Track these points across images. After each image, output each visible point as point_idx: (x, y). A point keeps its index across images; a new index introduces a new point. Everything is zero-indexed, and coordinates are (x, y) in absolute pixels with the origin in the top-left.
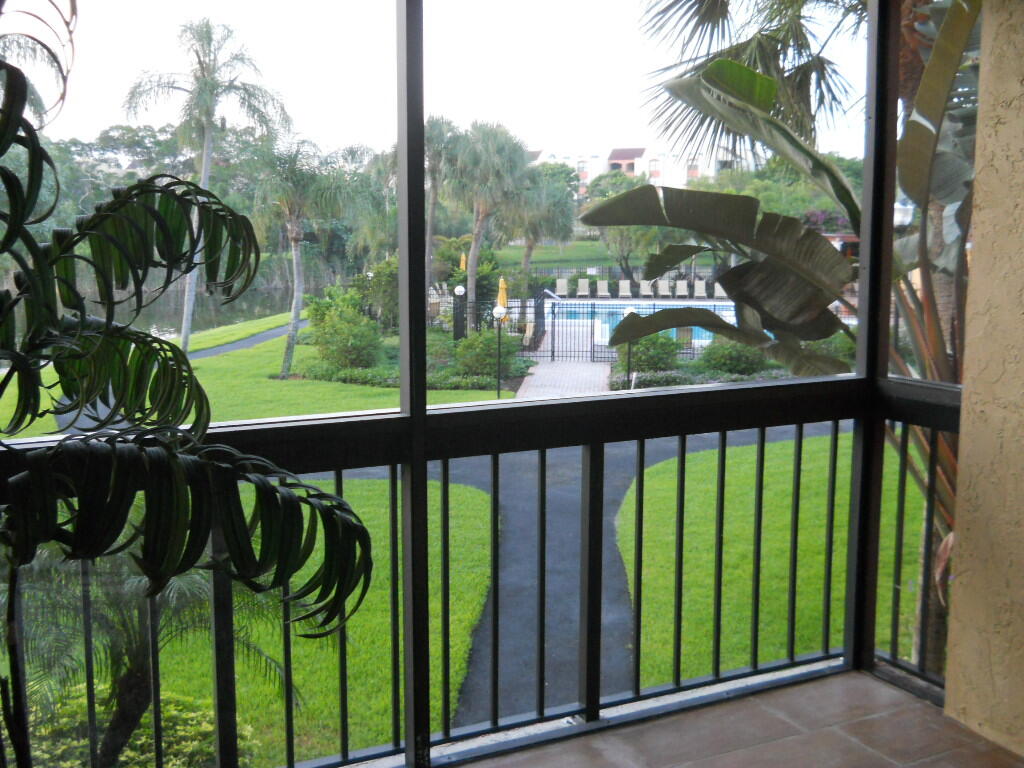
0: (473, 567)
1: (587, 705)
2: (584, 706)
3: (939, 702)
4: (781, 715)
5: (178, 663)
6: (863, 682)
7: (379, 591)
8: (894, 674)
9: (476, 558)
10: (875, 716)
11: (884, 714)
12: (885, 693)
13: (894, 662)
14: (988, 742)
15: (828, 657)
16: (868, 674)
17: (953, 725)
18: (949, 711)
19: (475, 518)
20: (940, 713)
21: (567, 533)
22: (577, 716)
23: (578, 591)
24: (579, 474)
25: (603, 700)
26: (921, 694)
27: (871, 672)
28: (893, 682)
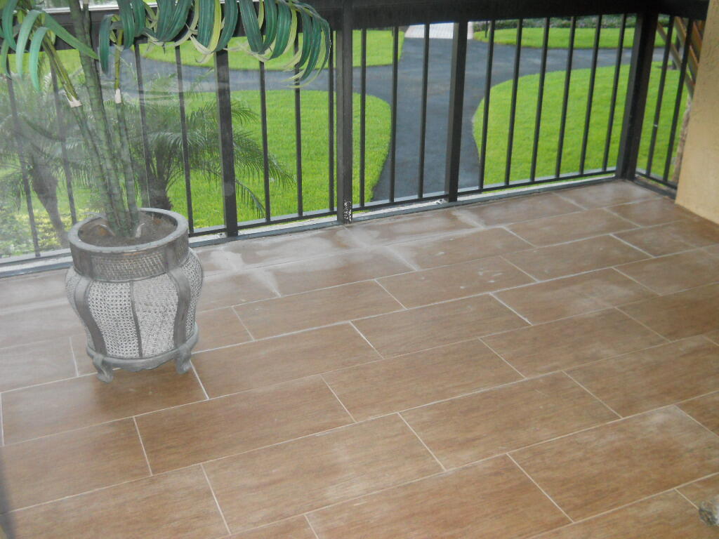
0: (374, 148)
1: (450, 192)
2: (448, 193)
3: (673, 197)
4: (573, 202)
5: (179, 203)
6: (627, 186)
7: (310, 162)
8: (647, 181)
9: (376, 142)
10: (630, 203)
11: (637, 202)
12: (639, 192)
13: (648, 176)
14: (700, 218)
15: (605, 172)
16: (631, 182)
17: (680, 208)
18: (679, 201)
19: (375, 116)
20: (673, 203)
21: (439, 127)
22: (443, 200)
23: (444, 164)
24: (448, 88)
25: (460, 191)
26: (663, 193)
27: (633, 181)
28: (646, 186)
